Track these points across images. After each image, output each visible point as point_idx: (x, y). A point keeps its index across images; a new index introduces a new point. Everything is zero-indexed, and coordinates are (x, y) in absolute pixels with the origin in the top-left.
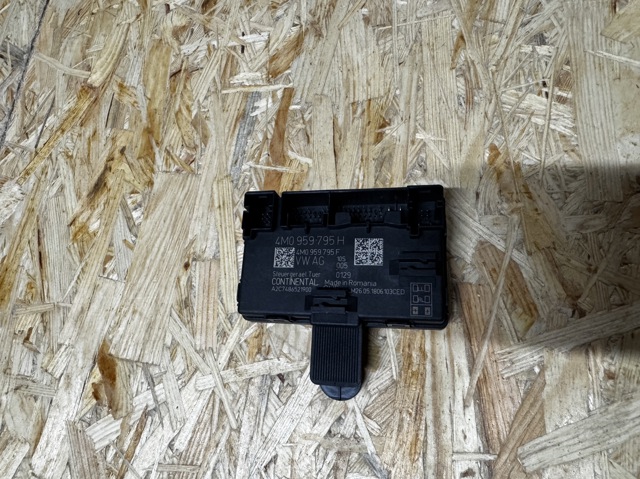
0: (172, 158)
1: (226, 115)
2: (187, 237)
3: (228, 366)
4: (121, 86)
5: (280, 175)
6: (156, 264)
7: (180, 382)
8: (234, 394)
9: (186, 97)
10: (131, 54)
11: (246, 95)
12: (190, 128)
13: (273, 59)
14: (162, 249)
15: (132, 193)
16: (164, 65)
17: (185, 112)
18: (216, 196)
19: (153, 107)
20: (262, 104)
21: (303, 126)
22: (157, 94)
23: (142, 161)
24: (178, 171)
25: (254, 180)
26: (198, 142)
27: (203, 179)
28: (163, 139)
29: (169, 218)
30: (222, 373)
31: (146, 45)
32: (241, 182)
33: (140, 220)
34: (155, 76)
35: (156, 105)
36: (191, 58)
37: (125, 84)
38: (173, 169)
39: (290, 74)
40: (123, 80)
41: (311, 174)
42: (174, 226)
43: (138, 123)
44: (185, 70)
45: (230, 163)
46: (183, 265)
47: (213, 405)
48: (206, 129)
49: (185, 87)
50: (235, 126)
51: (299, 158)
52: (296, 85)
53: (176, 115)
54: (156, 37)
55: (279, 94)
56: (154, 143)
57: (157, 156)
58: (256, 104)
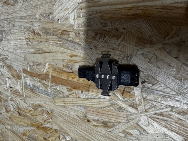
0: (47, 120)
1: (32, 96)
2: (76, 119)
3: (136, 108)
4: (24, 135)
5: (53, 77)
6: (88, 134)
7: (143, 133)
8: (151, 107)
9: (26, 111)
10: (14, 129)
11: (26, 88)
12: (36, 111)
13: (14, 77)
14: (81, 130)
15: (59, 138)
16: (17, 118)
17: (31, 112)
18: (61, 104)
19: (30, 124)
20: (28, 82)
21: (35, 66)
22: (26, 122)
23: (48, 132)
24: (51, 119)
25: (55, 87)
26: (41, 109)
27: (54, 109)
28: (40, 122)
29: (69, 125)
30: (139, 112)
31: (11, 123)
32: (55, 93)
33: (70, 137)
34: (20, 122)
35: (29, 123)
36: (15, 107)
37: (23, 133)
38: (51, 120)
39: (18, 70)
40: (22, 134)
41: (52, 63)
42: (72, 124)
43: (35, 131)
44: (18, 110)
45: (48, 97)
46: (88, 123)
47: (157, 118)
48: (37, 105)
49: (23, 111)
50: (35, 93)
51: (46, 68)
52: (22, 68)
53: (32, 116)
54: (8, 119)
55: (25, 75)
56: (42, 126)
57: (47, 126)
58: (28, 84)
